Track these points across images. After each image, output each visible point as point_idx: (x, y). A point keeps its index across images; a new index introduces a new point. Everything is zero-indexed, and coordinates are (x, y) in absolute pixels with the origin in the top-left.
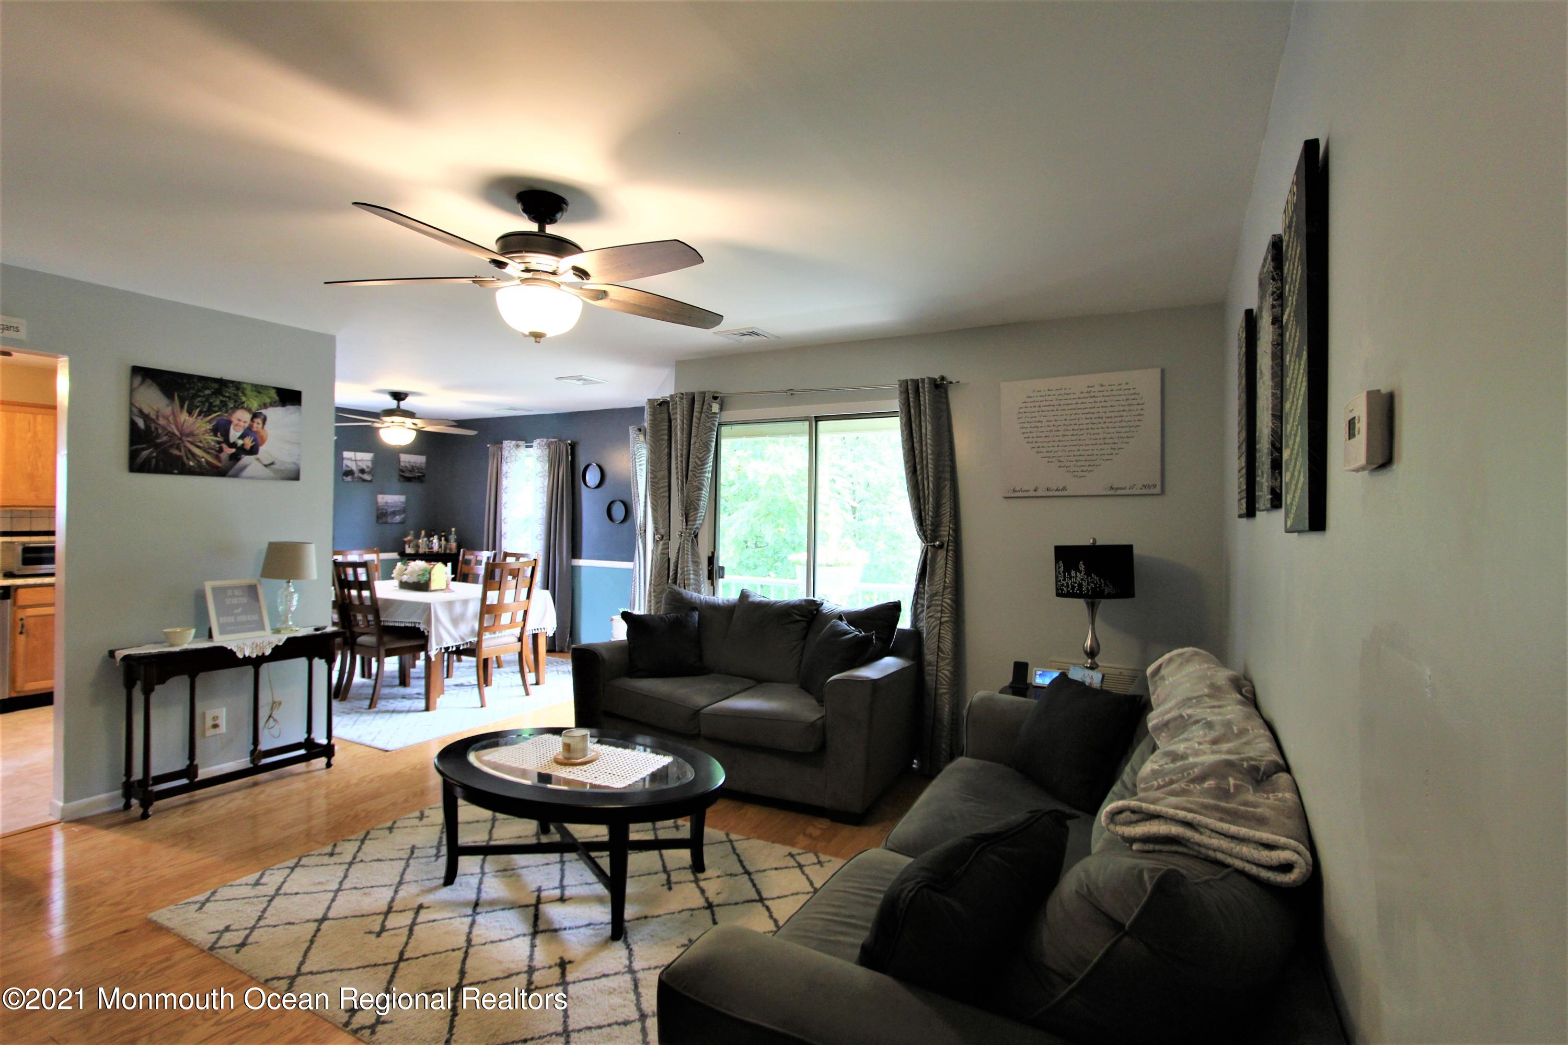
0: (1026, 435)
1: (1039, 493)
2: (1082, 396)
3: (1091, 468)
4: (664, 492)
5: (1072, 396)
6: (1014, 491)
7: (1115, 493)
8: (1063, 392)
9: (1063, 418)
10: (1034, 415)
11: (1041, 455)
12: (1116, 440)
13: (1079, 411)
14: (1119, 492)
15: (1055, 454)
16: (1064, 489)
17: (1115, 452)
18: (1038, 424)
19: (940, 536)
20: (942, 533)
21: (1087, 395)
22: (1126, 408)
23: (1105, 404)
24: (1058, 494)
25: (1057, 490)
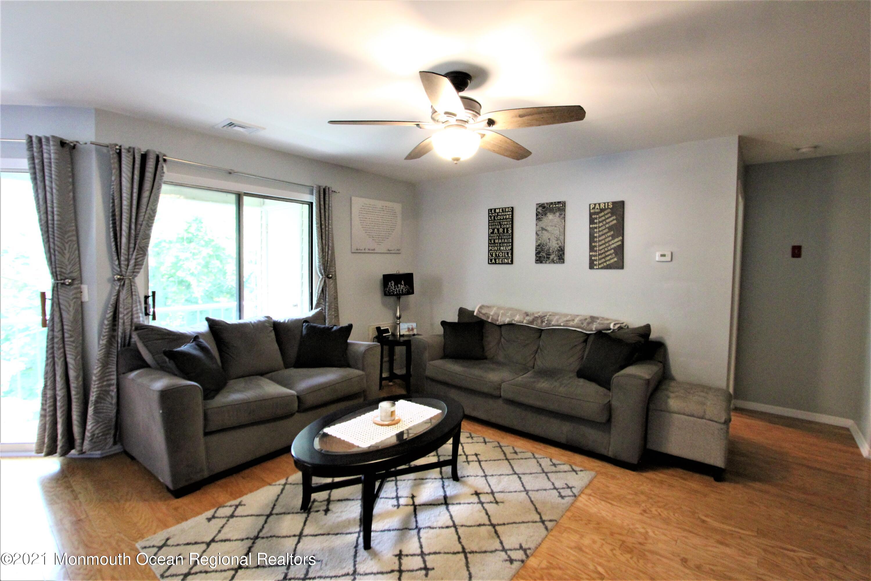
0: (362, 224)
1: (367, 251)
2: (380, 210)
3: (382, 241)
4: (73, 236)
5: (377, 209)
6: (357, 250)
7: (389, 252)
8: (374, 206)
9: (374, 218)
10: (364, 215)
11: (367, 234)
12: (390, 230)
13: (379, 216)
14: (391, 252)
15: (372, 234)
16: (374, 250)
17: (390, 235)
18: (366, 220)
19: (331, 272)
20: (331, 270)
21: (381, 210)
22: (393, 218)
23: (386, 215)
24: (372, 252)
25: (372, 250)
